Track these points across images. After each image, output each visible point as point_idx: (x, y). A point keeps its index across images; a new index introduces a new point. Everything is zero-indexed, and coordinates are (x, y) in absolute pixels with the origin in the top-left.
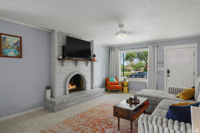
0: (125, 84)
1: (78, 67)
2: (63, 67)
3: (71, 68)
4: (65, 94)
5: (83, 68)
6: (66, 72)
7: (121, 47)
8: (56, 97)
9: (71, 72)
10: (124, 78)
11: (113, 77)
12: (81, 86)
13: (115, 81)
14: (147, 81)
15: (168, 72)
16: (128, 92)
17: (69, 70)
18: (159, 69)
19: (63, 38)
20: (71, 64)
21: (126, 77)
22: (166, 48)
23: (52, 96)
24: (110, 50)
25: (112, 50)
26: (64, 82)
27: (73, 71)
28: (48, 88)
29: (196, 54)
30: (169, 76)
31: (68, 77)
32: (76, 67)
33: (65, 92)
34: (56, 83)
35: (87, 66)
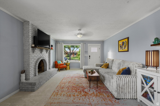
0: (68, 64)
1: (42, 54)
2: (34, 54)
3: (38, 54)
4: (35, 75)
5: (45, 54)
6: (35, 57)
7: (64, 42)
8: (30, 79)
9: (38, 57)
10: (67, 61)
11: (59, 60)
12: (41, 68)
13: (61, 63)
14: (80, 62)
15: (90, 56)
16: (69, 69)
17: (37, 56)
18: (85, 55)
19: (34, 30)
20: (38, 51)
21: (68, 60)
22: (89, 45)
23: (26, 79)
24: (57, 43)
25: (58, 43)
26: (34, 66)
27: (40, 57)
28: (23, 72)
29: (100, 49)
30: (90, 58)
31: (36, 62)
32: (41, 54)
33: (35, 74)
34: (30, 67)
35: (47, 53)
